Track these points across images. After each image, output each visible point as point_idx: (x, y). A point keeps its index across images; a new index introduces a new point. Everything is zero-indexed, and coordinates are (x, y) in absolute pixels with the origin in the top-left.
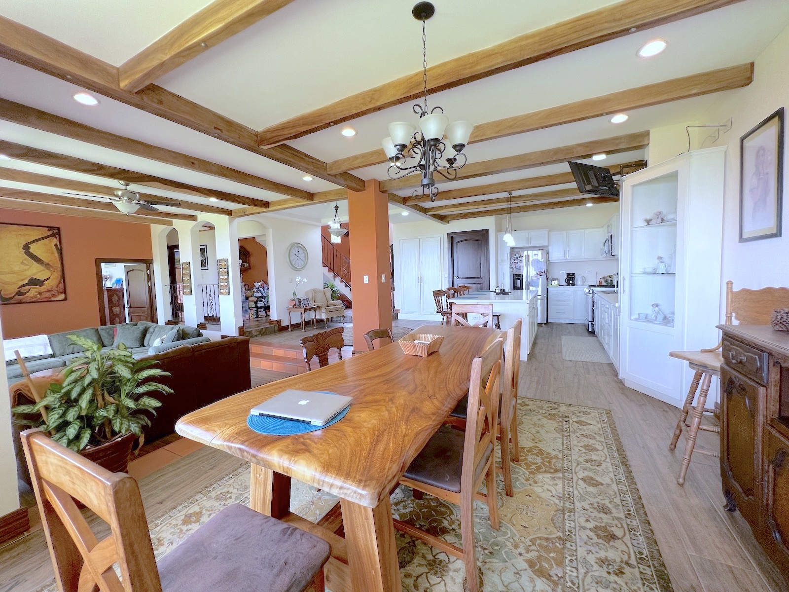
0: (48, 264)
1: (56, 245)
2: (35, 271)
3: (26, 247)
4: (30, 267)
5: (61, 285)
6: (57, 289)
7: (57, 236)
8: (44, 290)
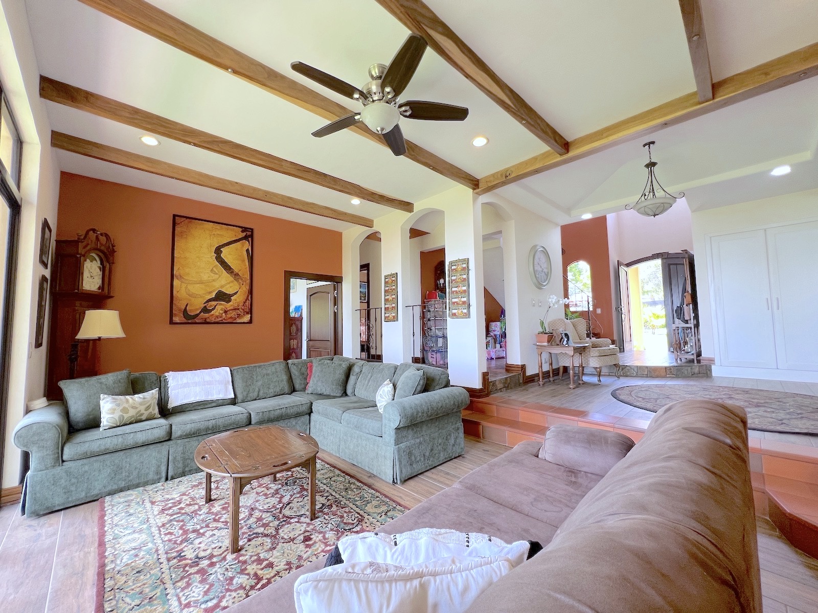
0: (237, 275)
1: (247, 250)
2: (223, 282)
3: (218, 251)
4: (220, 276)
5: (248, 303)
6: (243, 307)
7: (250, 239)
8: (230, 308)
